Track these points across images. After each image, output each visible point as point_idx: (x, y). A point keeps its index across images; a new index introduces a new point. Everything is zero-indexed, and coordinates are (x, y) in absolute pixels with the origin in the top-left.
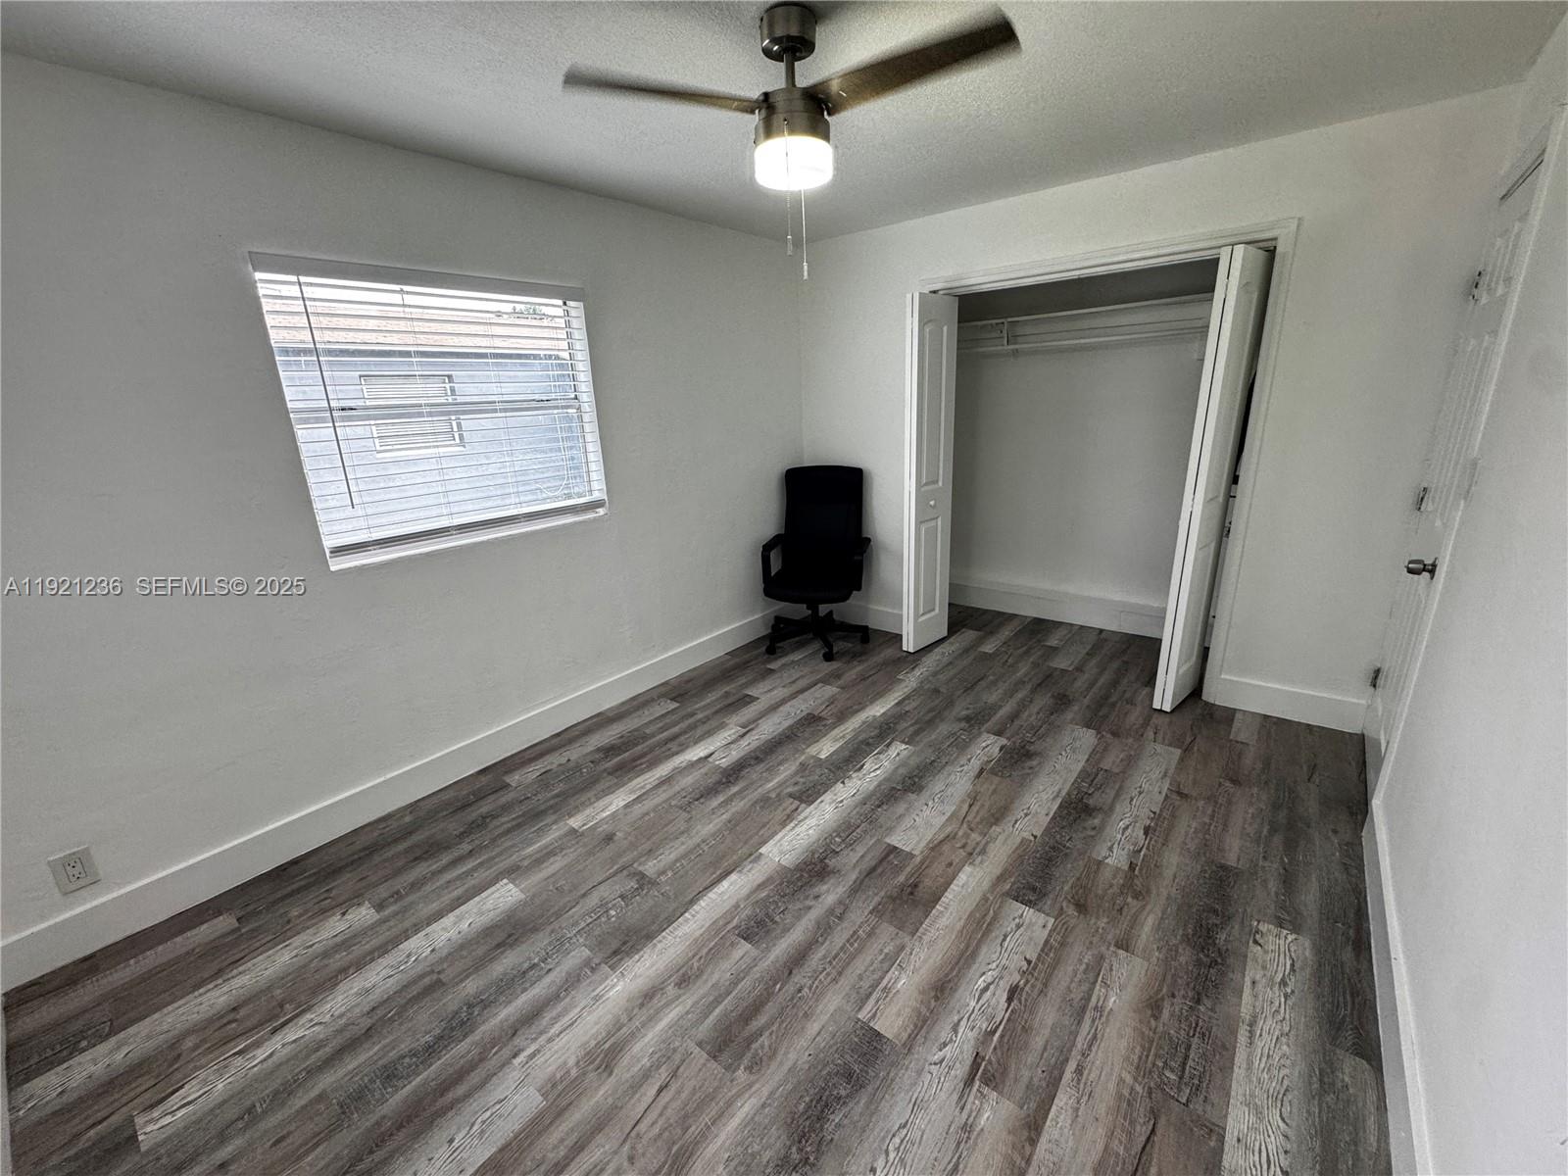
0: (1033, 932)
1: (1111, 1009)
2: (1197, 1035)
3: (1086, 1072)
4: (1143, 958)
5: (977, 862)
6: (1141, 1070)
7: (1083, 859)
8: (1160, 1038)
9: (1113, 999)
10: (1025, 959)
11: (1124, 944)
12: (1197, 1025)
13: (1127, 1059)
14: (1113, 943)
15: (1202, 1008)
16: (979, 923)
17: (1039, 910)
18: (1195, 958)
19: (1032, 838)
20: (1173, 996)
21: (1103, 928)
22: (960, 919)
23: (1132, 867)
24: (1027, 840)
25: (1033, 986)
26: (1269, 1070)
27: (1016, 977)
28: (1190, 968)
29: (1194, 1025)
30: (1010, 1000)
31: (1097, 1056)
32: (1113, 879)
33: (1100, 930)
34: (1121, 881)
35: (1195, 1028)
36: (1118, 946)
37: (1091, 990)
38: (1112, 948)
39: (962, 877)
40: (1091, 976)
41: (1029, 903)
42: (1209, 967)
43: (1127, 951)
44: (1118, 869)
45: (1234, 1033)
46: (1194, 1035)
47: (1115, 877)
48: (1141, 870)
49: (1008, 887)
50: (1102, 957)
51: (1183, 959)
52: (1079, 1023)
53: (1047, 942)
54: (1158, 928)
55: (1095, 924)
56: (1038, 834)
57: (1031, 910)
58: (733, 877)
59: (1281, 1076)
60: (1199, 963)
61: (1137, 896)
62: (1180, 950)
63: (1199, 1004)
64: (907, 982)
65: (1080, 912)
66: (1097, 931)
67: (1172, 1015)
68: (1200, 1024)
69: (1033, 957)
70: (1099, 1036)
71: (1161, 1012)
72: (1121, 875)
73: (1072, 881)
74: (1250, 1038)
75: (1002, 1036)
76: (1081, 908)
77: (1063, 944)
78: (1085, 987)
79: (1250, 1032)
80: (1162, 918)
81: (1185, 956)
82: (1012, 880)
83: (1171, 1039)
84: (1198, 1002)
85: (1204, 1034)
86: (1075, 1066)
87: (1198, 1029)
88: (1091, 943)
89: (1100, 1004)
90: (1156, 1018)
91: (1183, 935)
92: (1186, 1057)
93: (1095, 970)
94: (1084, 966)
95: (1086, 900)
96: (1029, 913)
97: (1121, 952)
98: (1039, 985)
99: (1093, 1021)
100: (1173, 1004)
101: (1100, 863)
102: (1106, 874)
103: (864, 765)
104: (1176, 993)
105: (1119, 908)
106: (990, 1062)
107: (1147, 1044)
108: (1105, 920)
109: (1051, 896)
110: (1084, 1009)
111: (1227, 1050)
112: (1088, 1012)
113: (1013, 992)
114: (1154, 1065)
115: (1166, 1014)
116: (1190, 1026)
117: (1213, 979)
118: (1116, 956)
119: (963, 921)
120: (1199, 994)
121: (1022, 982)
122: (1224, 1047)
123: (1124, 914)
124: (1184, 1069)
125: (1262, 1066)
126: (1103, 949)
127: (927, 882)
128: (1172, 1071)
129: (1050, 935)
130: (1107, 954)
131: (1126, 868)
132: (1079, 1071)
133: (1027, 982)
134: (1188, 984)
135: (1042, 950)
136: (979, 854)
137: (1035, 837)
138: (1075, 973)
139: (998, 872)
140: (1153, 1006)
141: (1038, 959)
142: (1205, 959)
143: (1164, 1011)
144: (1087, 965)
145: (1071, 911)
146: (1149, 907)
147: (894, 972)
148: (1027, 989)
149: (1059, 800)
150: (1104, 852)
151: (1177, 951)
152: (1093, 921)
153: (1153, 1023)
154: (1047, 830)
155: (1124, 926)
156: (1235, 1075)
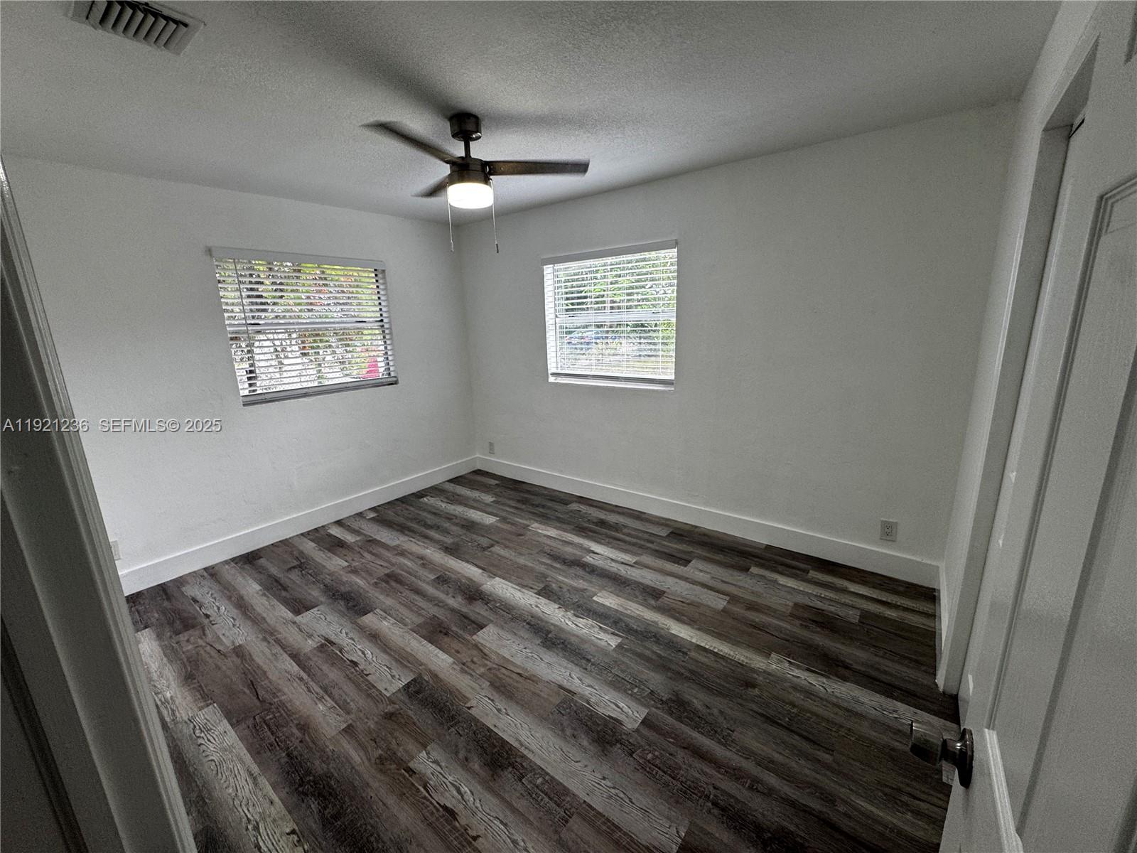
0: (386, 682)
1: (316, 704)
2: (274, 742)
3: (299, 681)
4: (333, 737)
5: (455, 667)
6: (283, 704)
7: (433, 735)
8: (287, 721)
9: (321, 708)
10: (370, 674)
11: (349, 730)
12: (278, 745)
13: (291, 701)
14: (354, 724)
15: (284, 755)
16: (403, 658)
17: (399, 690)
18: (313, 772)
19: (468, 705)
20: (301, 742)
21: (367, 722)
22: (412, 650)
23: (411, 771)
24: (468, 702)
25: (352, 673)
26: (231, 771)
27: (361, 667)
28: (309, 764)
29: (280, 743)
30: (352, 661)
31: (301, 689)
32: (404, 749)
33: (366, 720)
34: (399, 754)
35: (277, 743)
36: (350, 726)
37: (333, 699)
38: (350, 722)
39: (445, 656)
40: (341, 703)
41: (408, 685)
42: (301, 779)
43: (343, 730)
44: (412, 758)
45: (260, 764)
46: (275, 740)
47: (407, 752)
48: (404, 777)
49: (425, 678)
50: (348, 713)
51: (317, 763)
52: (321, 687)
53: (375, 687)
54: (348, 760)
55: (373, 719)
56: (473, 711)
57: (401, 686)
58: (480, 571)
59: (224, 776)
60: (308, 772)
61: (380, 757)
62: (324, 765)
63: (287, 754)
64: (386, 626)
65: (386, 714)
66: (367, 718)
67: (293, 734)
68: (278, 748)
69: (369, 678)
70: (309, 693)
71: (298, 729)
72: (406, 757)
73: (414, 718)
74: (250, 772)
75: (337, 654)
76: (389, 716)
77: (369, 696)
78: (337, 697)
79: (253, 775)
80: (353, 768)
81: (318, 766)
82: (431, 682)
83: (283, 726)
84: (288, 755)
85: (271, 746)
86: (304, 678)
87: (276, 744)
88: (361, 711)
89: (323, 700)
90: (297, 725)
91: (333, 776)
92: (270, 729)
93: (343, 706)
94: (349, 701)
95: (393, 721)
96: (401, 684)
97: (345, 725)
98: (351, 676)
99: (318, 694)
100: (297, 738)
101: (424, 746)
102: (411, 746)
103: (584, 619)
104: (301, 744)
105: (377, 741)
106: (329, 647)
107: (290, 713)
108: (372, 726)
109: (407, 701)
110: (326, 691)
111: (256, 752)
112: (322, 692)
113: (355, 664)
114: (279, 712)
115: (295, 731)
116: (280, 741)
117: (293, 775)
118: (344, 721)
119: (411, 652)
120: (292, 758)
121: (357, 668)
122: (259, 753)
123: (371, 742)
124: (266, 724)
125: (236, 768)
126: (353, 716)
127: (446, 639)
128: (271, 719)
129: (378, 690)
130: (348, 717)
131: (411, 765)
132: (301, 679)
133: (357, 671)
134: (301, 755)
135: (370, 683)
136: (462, 668)
137: (469, 708)
138: (348, 695)
139: (441, 676)
140: (304, 727)
141: (368, 681)
142: (308, 779)
143: (297, 731)
144: (348, 703)
145: (390, 708)
146: (367, 763)
147: (393, 621)
148: (353, 670)
149: (516, 744)
150: (435, 755)
151: (324, 762)
152: (376, 719)
153: (296, 722)
154: (476, 721)
155: (361, 737)
156: (244, 749)
